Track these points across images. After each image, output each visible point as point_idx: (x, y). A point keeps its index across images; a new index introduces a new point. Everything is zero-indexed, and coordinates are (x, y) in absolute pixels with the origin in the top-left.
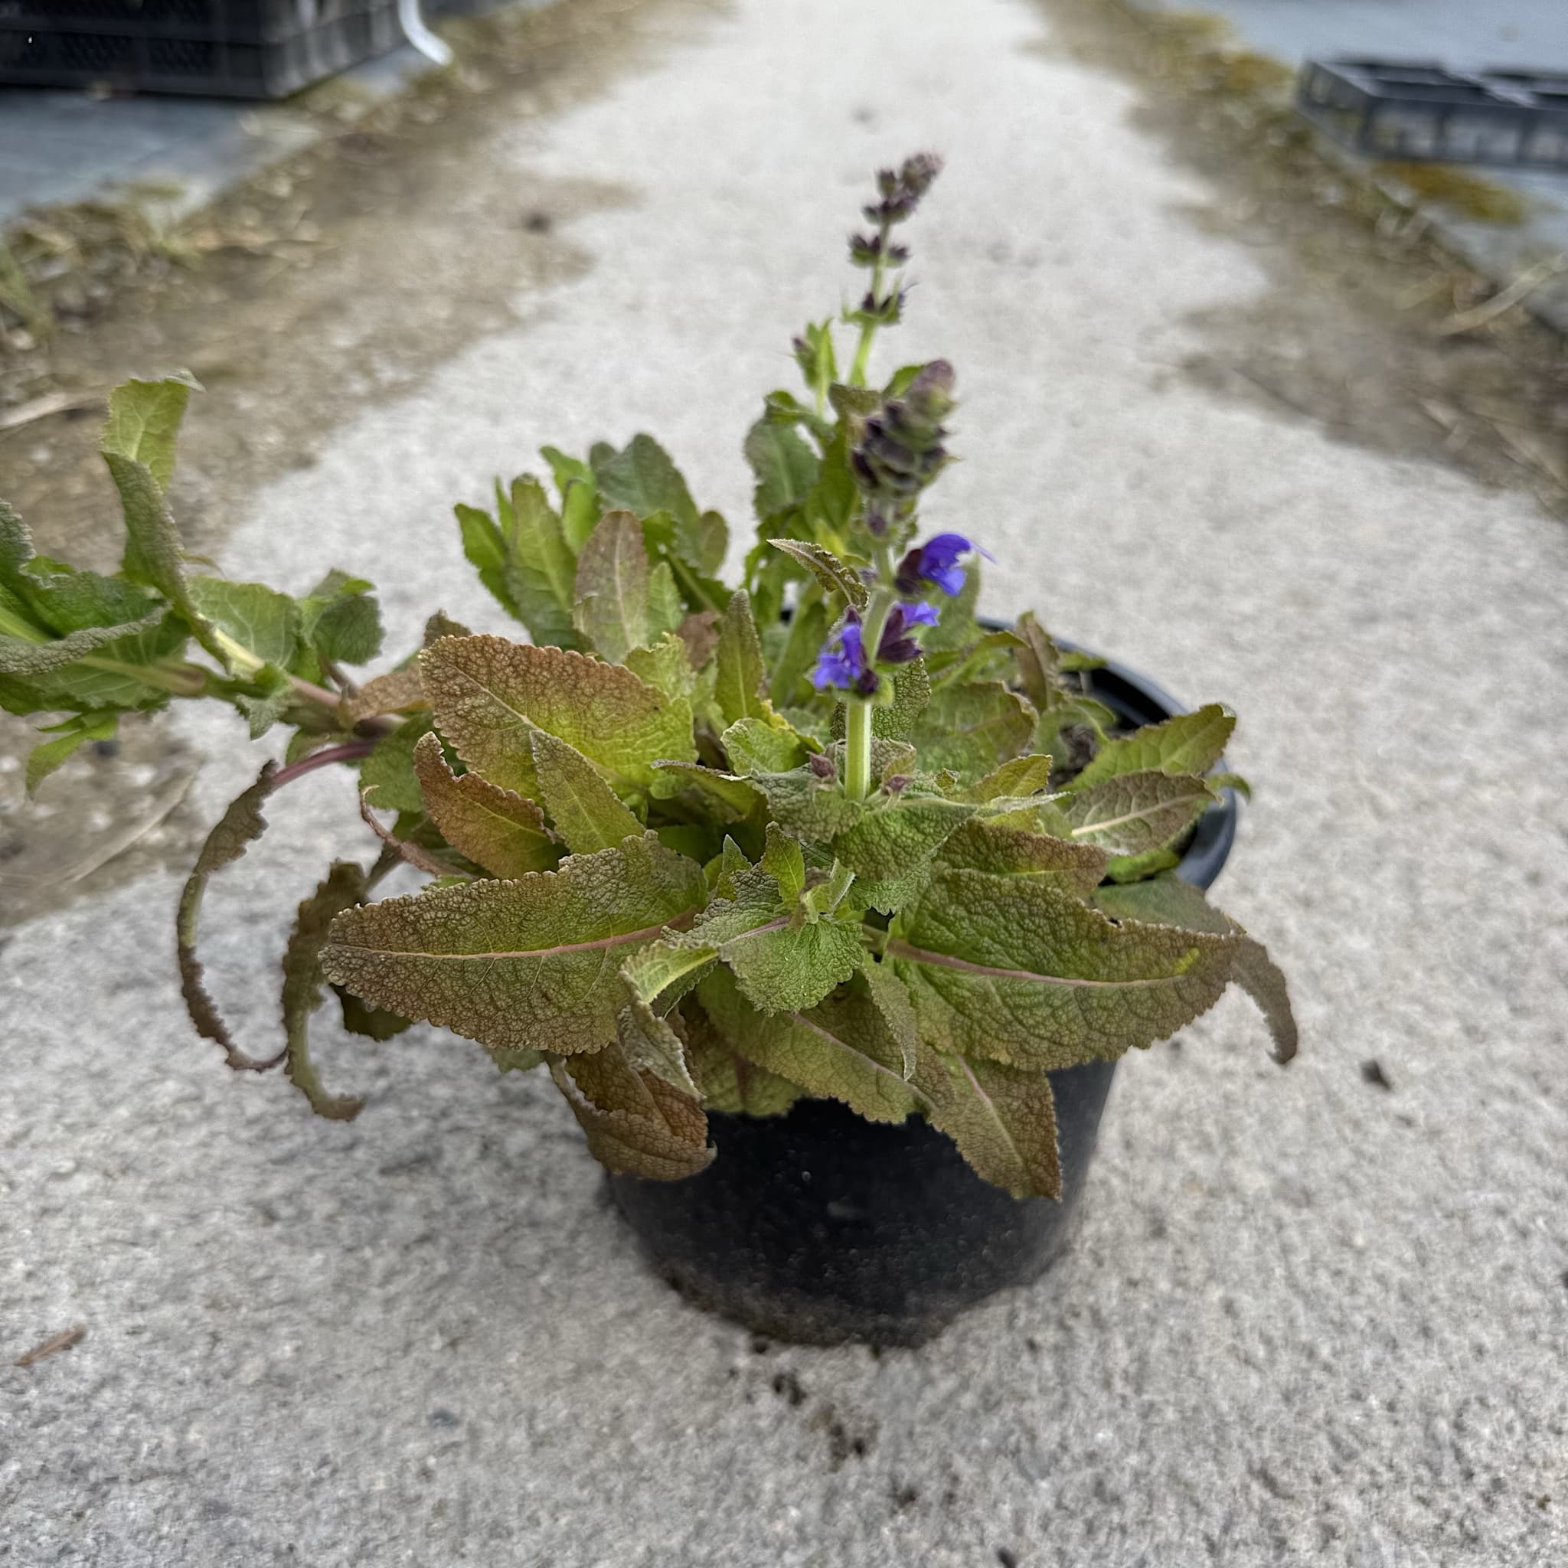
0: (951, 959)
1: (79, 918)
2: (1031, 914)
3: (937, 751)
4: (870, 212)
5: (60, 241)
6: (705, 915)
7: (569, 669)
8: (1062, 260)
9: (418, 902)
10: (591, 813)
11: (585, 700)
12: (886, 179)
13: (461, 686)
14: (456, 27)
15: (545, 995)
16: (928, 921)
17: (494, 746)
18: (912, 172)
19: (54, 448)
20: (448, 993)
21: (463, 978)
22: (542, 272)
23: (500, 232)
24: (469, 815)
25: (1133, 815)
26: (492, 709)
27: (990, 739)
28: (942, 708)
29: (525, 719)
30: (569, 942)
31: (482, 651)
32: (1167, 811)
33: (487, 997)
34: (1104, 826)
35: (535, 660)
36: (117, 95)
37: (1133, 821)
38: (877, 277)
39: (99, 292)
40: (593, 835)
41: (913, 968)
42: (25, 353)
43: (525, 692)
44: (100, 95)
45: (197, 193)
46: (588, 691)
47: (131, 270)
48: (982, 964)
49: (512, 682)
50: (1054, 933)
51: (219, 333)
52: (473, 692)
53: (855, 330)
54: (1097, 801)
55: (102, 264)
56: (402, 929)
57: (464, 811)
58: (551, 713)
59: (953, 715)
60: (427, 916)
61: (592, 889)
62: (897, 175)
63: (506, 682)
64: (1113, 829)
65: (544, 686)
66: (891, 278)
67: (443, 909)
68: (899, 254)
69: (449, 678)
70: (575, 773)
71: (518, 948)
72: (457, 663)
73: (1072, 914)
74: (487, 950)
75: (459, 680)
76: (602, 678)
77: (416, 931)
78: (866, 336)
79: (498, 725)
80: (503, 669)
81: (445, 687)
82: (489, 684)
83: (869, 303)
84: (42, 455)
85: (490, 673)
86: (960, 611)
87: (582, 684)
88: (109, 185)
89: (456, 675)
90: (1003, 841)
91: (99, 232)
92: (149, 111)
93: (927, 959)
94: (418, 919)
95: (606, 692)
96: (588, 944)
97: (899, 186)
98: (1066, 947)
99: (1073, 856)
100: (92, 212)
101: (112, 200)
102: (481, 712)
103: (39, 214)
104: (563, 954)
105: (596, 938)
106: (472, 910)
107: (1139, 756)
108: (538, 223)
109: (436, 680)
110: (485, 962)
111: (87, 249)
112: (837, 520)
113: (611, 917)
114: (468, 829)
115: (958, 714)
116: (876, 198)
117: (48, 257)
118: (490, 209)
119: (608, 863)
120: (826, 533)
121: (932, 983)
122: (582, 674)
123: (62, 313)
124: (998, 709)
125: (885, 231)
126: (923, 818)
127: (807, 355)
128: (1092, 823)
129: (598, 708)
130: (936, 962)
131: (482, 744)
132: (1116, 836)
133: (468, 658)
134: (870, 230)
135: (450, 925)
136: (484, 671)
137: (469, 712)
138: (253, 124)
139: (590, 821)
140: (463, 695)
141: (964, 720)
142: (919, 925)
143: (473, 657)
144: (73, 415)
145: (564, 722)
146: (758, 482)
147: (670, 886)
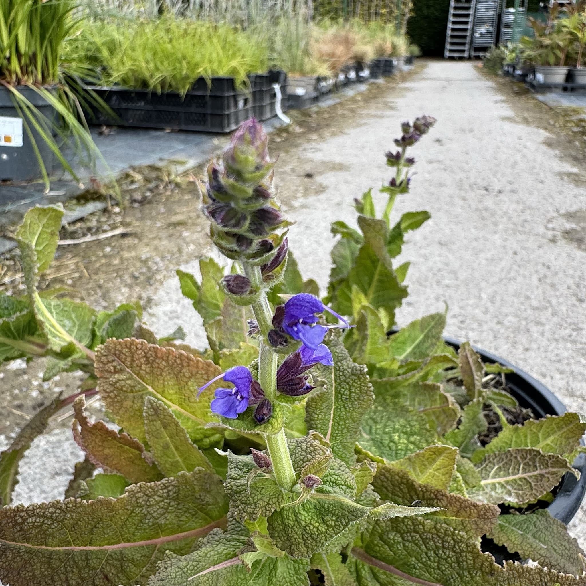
0: (392, 567)
1: (53, 439)
2: (443, 547)
3: (402, 421)
4: (396, 141)
5: (138, 177)
6: (205, 540)
7: (178, 361)
8: (513, 191)
9: (27, 510)
10: (177, 448)
11: (185, 379)
12: (405, 126)
13: (115, 367)
14: (294, 113)
15: (106, 577)
16: (377, 540)
17: (127, 404)
18: (419, 123)
19: (113, 247)
20: (37, 572)
21: (49, 563)
22: (306, 191)
23: (295, 178)
24: (106, 444)
25: (520, 475)
26: (129, 382)
27: (433, 418)
28: (409, 395)
29: (150, 389)
30: (128, 541)
31: (130, 348)
32: (542, 476)
33: (63, 577)
34: (502, 480)
35: (159, 355)
36: (172, 131)
37: (521, 479)
38: (399, 171)
39: (148, 194)
40: (177, 461)
41: (366, 568)
42: (115, 214)
43: (151, 373)
44: (167, 131)
45: (191, 163)
46: (187, 374)
47: (162, 187)
48: (411, 574)
49: (143, 367)
50: (458, 562)
51: (185, 209)
52: (121, 371)
53: (386, 196)
54: (498, 462)
55: (151, 185)
56: (14, 527)
57: (103, 441)
58: (164, 386)
59: (414, 400)
60: (30, 520)
61: (149, 506)
62: (411, 124)
63: (141, 366)
64: (507, 482)
65: (162, 370)
66: (405, 171)
67: (41, 517)
68: (411, 161)
69: (109, 362)
70: (169, 424)
71: (91, 544)
72: (115, 354)
73: (471, 552)
74: (68, 544)
75: (115, 364)
76: (197, 367)
77: (21, 530)
78: (391, 199)
79: (132, 391)
80: (139, 359)
81: (106, 367)
82: (131, 367)
83: (393, 183)
84: (108, 249)
85: (133, 361)
86: (433, 337)
87: (184, 370)
88: (161, 159)
89: (113, 361)
90: (427, 495)
91: (153, 174)
92: (182, 137)
93: (376, 565)
94: (25, 520)
95: (198, 376)
96: (143, 543)
97: (412, 130)
98: (466, 573)
99: (474, 510)
100: (152, 168)
101: (160, 164)
102: (122, 383)
103: (134, 168)
104: (124, 548)
105: (148, 539)
106: (59, 519)
107: (526, 437)
108: (309, 176)
109: (102, 362)
110: (67, 553)
111: (147, 180)
112: (366, 287)
113: (160, 526)
114: (107, 451)
115: (417, 400)
116: (399, 135)
117: (133, 182)
118: (293, 170)
119: (166, 487)
120: (357, 293)
121: (378, 581)
122: (185, 364)
123: (133, 201)
124: (438, 402)
125: (404, 150)
126: (329, 512)
127: (360, 206)
128: (494, 477)
129: (193, 386)
130: (381, 567)
131: (121, 402)
132: (509, 487)
133: (121, 352)
134: (395, 149)
135: (45, 527)
136: (129, 359)
137: (116, 383)
138: (216, 141)
139: (176, 454)
140: (116, 372)
141: (420, 404)
142: (372, 541)
143: (124, 351)
144: (124, 236)
145: (171, 392)
146: (334, 266)
147: (208, 504)
